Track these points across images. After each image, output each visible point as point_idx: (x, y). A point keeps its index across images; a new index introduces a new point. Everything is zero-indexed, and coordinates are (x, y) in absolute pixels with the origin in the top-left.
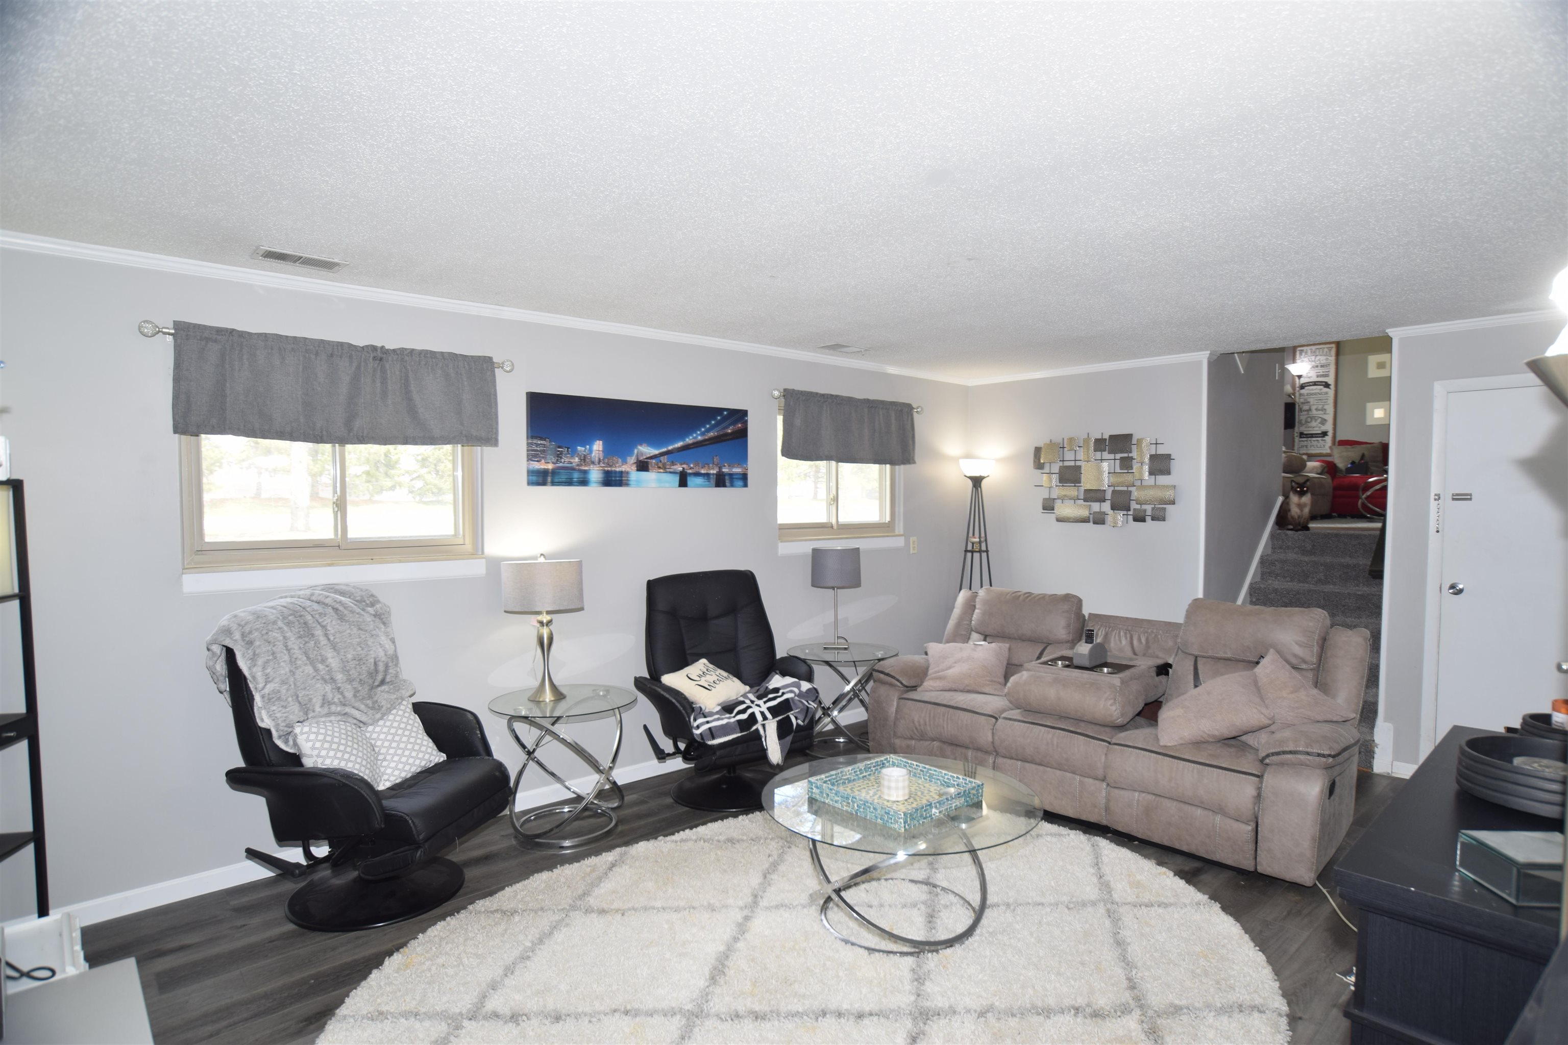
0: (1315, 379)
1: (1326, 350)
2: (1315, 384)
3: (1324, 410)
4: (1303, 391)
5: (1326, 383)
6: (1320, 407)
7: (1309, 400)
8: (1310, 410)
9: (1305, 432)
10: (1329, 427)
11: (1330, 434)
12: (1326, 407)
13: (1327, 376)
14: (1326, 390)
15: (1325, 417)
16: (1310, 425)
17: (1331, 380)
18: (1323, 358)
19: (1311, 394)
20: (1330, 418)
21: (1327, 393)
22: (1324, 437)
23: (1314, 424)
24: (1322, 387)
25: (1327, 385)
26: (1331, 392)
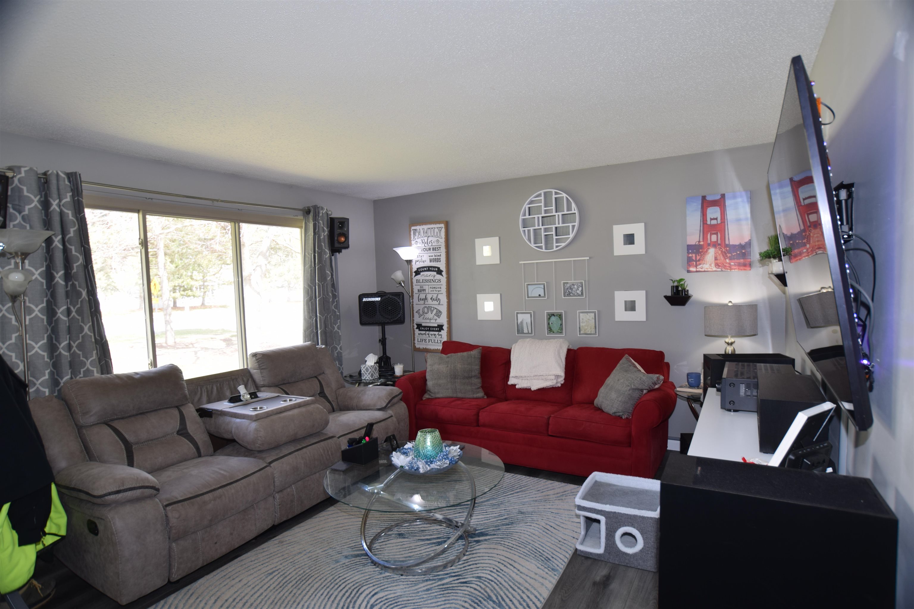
0: (428, 264)
1: (436, 230)
2: (429, 269)
3: (438, 300)
4: (418, 277)
5: (439, 268)
6: (435, 296)
7: (425, 287)
8: (426, 299)
9: (423, 325)
10: (443, 320)
11: (445, 327)
12: (439, 297)
13: (438, 260)
14: (438, 277)
15: (440, 308)
16: (427, 316)
17: (442, 266)
18: (434, 239)
19: (427, 281)
20: (444, 309)
21: (440, 281)
22: (440, 331)
23: (430, 315)
24: (435, 273)
25: (439, 272)
26: (443, 279)
